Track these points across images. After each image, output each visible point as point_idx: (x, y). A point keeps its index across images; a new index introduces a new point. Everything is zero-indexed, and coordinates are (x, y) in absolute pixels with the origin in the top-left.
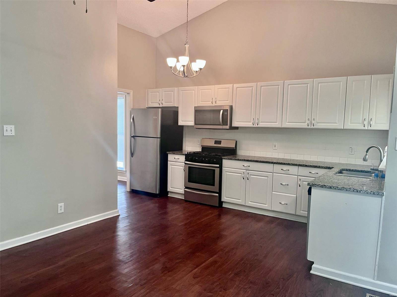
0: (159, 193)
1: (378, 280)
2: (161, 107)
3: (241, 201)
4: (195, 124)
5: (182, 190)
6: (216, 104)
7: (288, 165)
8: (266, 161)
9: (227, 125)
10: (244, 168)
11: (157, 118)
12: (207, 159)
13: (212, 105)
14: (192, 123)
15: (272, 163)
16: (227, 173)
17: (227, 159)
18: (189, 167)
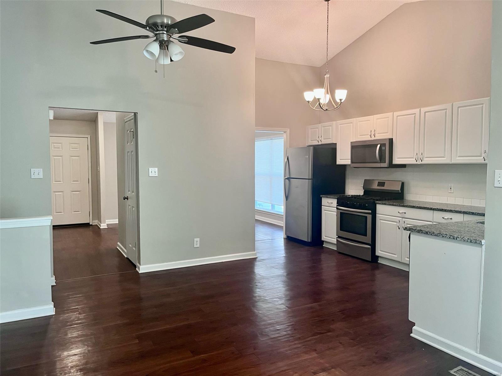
0: (311, 241)
1: (481, 353)
2: (320, 144)
3: (396, 256)
4: (352, 162)
5: (335, 240)
6: (375, 137)
7: (450, 212)
8: (423, 207)
9: (385, 163)
10: (399, 215)
11: (309, 157)
12: (358, 204)
13: (370, 139)
14: (348, 162)
15: (431, 209)
16: (381, 221)
17: (381, 204)
18: (341, 212)
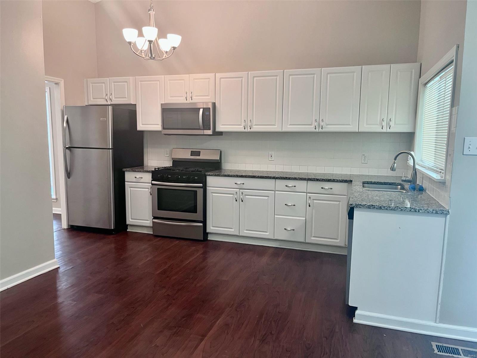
0: (115, 228)
2: (110, 104)
3: (233, 230)
4: (164, 128)
5: (149, 222)
6: (192, 100)
7: (294, 180)
8: (265, 176)
9: (210, 130)
10: (236, 186)
11: (107, 119)
12: (184, 177)
13: (186, 102)
14: (157, 126)
15: (274, 178)
16: (214, 194)
17: (213, 176)
18: (158, 188)
